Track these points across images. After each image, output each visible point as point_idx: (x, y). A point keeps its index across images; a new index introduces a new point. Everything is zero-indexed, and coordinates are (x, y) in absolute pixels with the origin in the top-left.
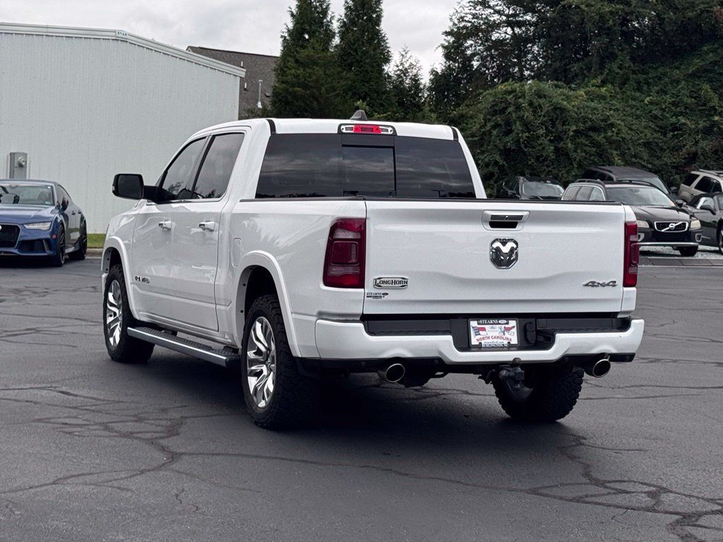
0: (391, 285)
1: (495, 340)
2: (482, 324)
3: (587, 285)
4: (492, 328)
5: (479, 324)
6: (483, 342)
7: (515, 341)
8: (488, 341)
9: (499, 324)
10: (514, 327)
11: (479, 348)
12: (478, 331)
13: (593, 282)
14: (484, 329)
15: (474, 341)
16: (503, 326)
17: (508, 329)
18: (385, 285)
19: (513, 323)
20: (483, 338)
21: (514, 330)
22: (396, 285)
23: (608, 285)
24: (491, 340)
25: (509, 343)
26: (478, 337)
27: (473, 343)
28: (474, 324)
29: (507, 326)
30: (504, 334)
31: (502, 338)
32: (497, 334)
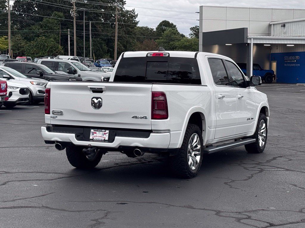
0: (57, 114)
1: (99, 138)
2: (95, 131)
3: (133, 117)
4: (99, 133)
5: (94, 131)
6: (94, 138)
7: (107, 139)
8: (97, 138)
9: (102, 131)
10: (108, 133)
11: (93, 140)
12: (93, 133)
13: (136, 117)
14: (96, 133)
15: (91, 138)
16: (104, 132)
17: (105, 134)
18: (56, 114)
19: (107, 131)
20: (95, 137)
21: (108, 134)
22: (59, 114)
23: (143, 118)
24: (98, 138)
25: (104, 139)
26: (93, 136)
27: (90, 138)
28: (92, 131)
29: (105, 132)
30: (103, 136)
31: (102, 137)
32: (100, 135)
